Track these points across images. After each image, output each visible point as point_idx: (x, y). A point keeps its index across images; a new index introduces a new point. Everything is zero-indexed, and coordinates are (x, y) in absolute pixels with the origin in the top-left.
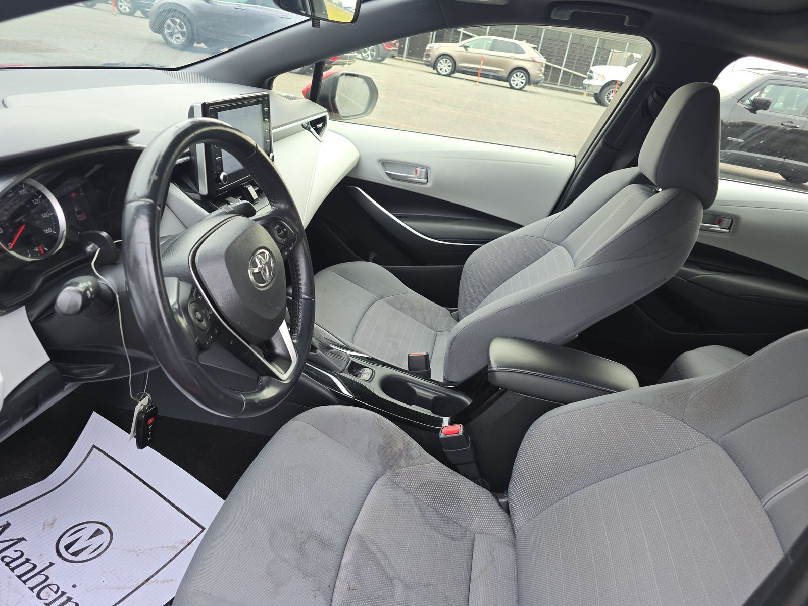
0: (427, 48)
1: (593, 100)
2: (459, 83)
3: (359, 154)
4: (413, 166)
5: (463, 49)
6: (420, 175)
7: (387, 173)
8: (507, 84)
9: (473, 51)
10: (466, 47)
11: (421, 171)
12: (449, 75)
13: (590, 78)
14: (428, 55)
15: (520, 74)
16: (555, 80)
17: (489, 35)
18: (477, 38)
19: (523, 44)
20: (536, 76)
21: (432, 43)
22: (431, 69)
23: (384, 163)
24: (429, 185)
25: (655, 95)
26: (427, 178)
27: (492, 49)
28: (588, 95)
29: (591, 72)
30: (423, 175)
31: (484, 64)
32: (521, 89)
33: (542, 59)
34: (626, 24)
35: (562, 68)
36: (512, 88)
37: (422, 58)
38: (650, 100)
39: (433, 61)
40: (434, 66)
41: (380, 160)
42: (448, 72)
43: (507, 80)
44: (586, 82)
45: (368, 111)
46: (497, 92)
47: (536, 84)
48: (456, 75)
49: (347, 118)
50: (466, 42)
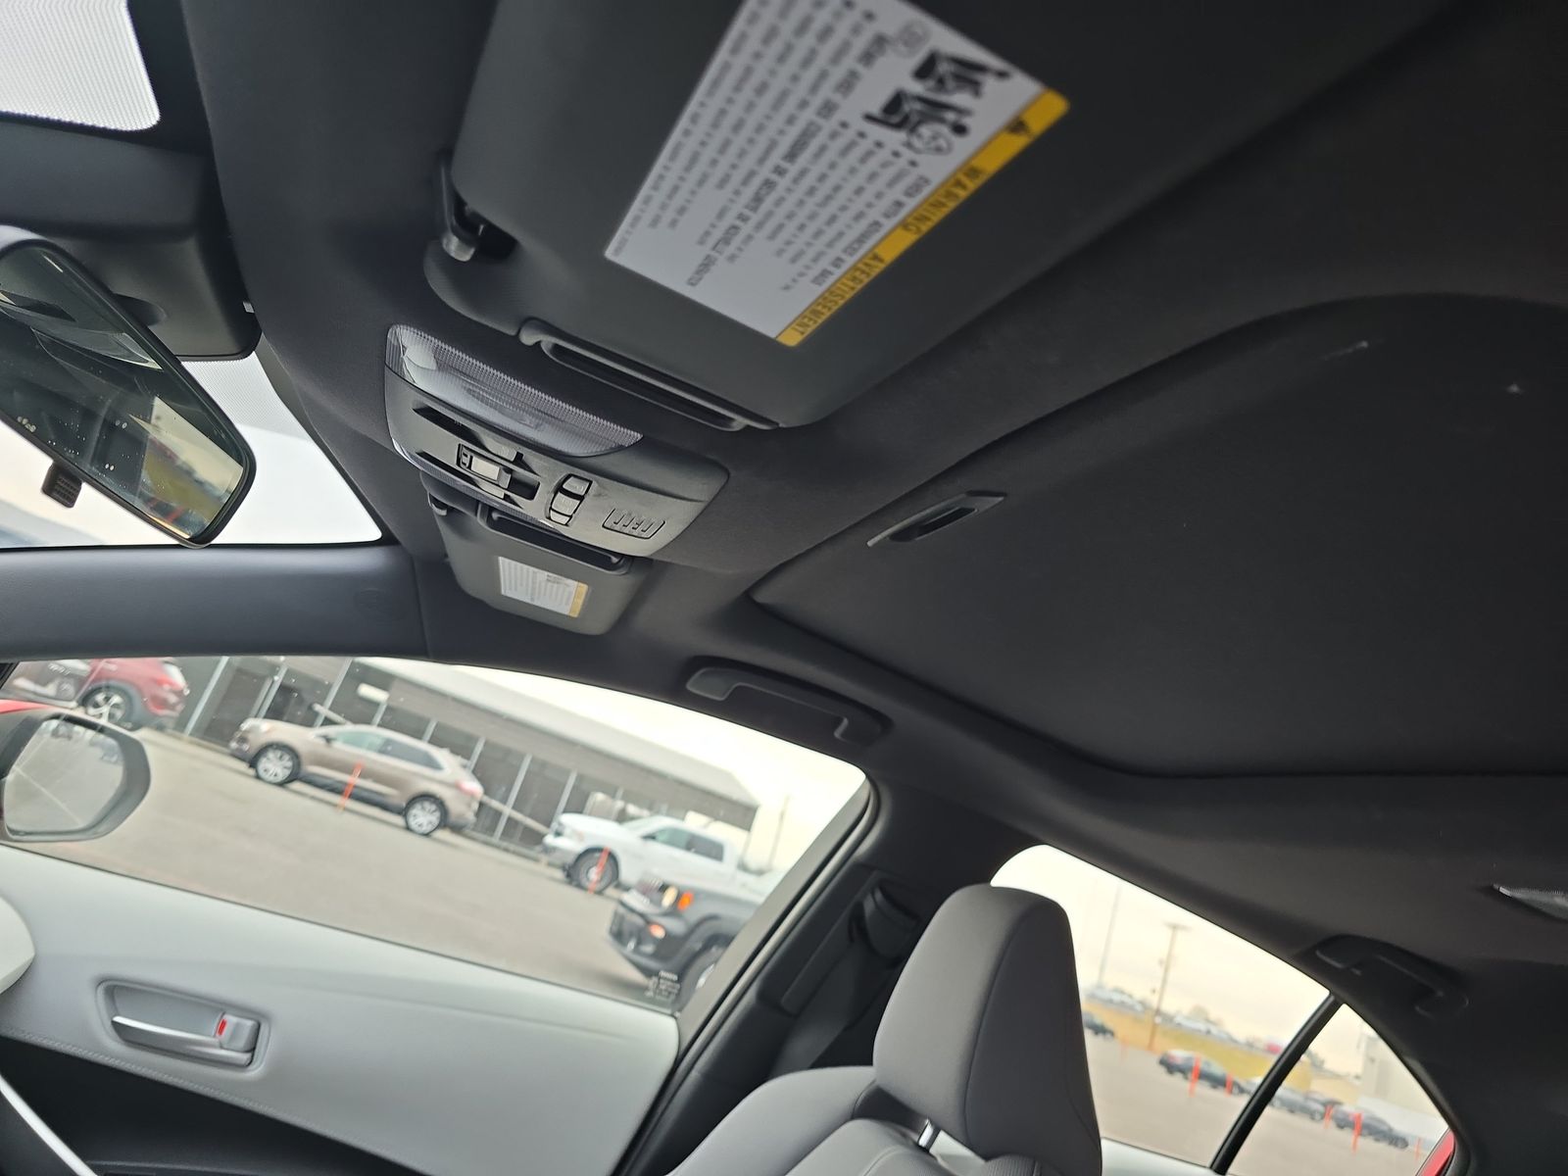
0: (245, 726)
1: (559, 874)
2: (301, 802)
3: (33, 954)
4: (216, 1008)
5: (322, 742)
6: (234, 1036)
7: (115, 1025)
8: (399, 820)
9: (341, 749)
10: (328, 740)
11: (238, 1026)
12: (282, 784)
13: (558, 834)
14: (243, 740)
15: (429, 806)
16: (491, 830)
17: (379, 725)
18: (349, 728)
19: (442, 755)
20: (461, 816)
21: (256, 717)
22: (243, 766)
23: (115, 990)
24: (255, 1072)
25: (879, 896)
26: (252, 1050)
27: (382, 751)
28: (550, 865)
29: (560, 824)
30: (243, 1041)
31: (361, 776)
32: (427, 835)
33: (474, 787)
34: (837, 734)
35: (507, 810)
36: (408, 828)
37: (228, 741)
38: (869, 906)
39: (253, 752)
40: (253, 763)
41: (101, 981)
42: (280, 778)
43: (403, 812)
44: (550, 840)
45: (102, 828)
46: (379, 831)
47: (457, 829)
48: (297, 786)
49: (25, 838)
50: (330, 730)
